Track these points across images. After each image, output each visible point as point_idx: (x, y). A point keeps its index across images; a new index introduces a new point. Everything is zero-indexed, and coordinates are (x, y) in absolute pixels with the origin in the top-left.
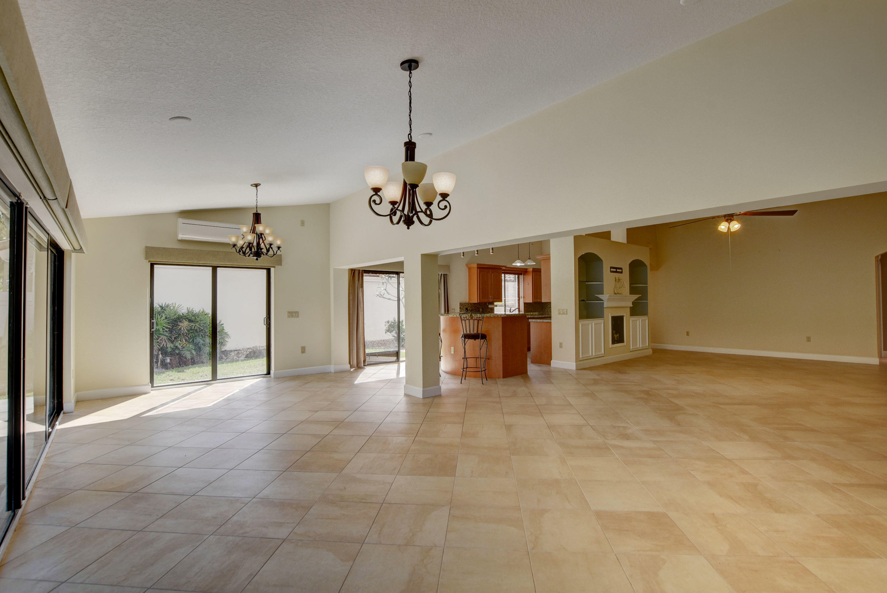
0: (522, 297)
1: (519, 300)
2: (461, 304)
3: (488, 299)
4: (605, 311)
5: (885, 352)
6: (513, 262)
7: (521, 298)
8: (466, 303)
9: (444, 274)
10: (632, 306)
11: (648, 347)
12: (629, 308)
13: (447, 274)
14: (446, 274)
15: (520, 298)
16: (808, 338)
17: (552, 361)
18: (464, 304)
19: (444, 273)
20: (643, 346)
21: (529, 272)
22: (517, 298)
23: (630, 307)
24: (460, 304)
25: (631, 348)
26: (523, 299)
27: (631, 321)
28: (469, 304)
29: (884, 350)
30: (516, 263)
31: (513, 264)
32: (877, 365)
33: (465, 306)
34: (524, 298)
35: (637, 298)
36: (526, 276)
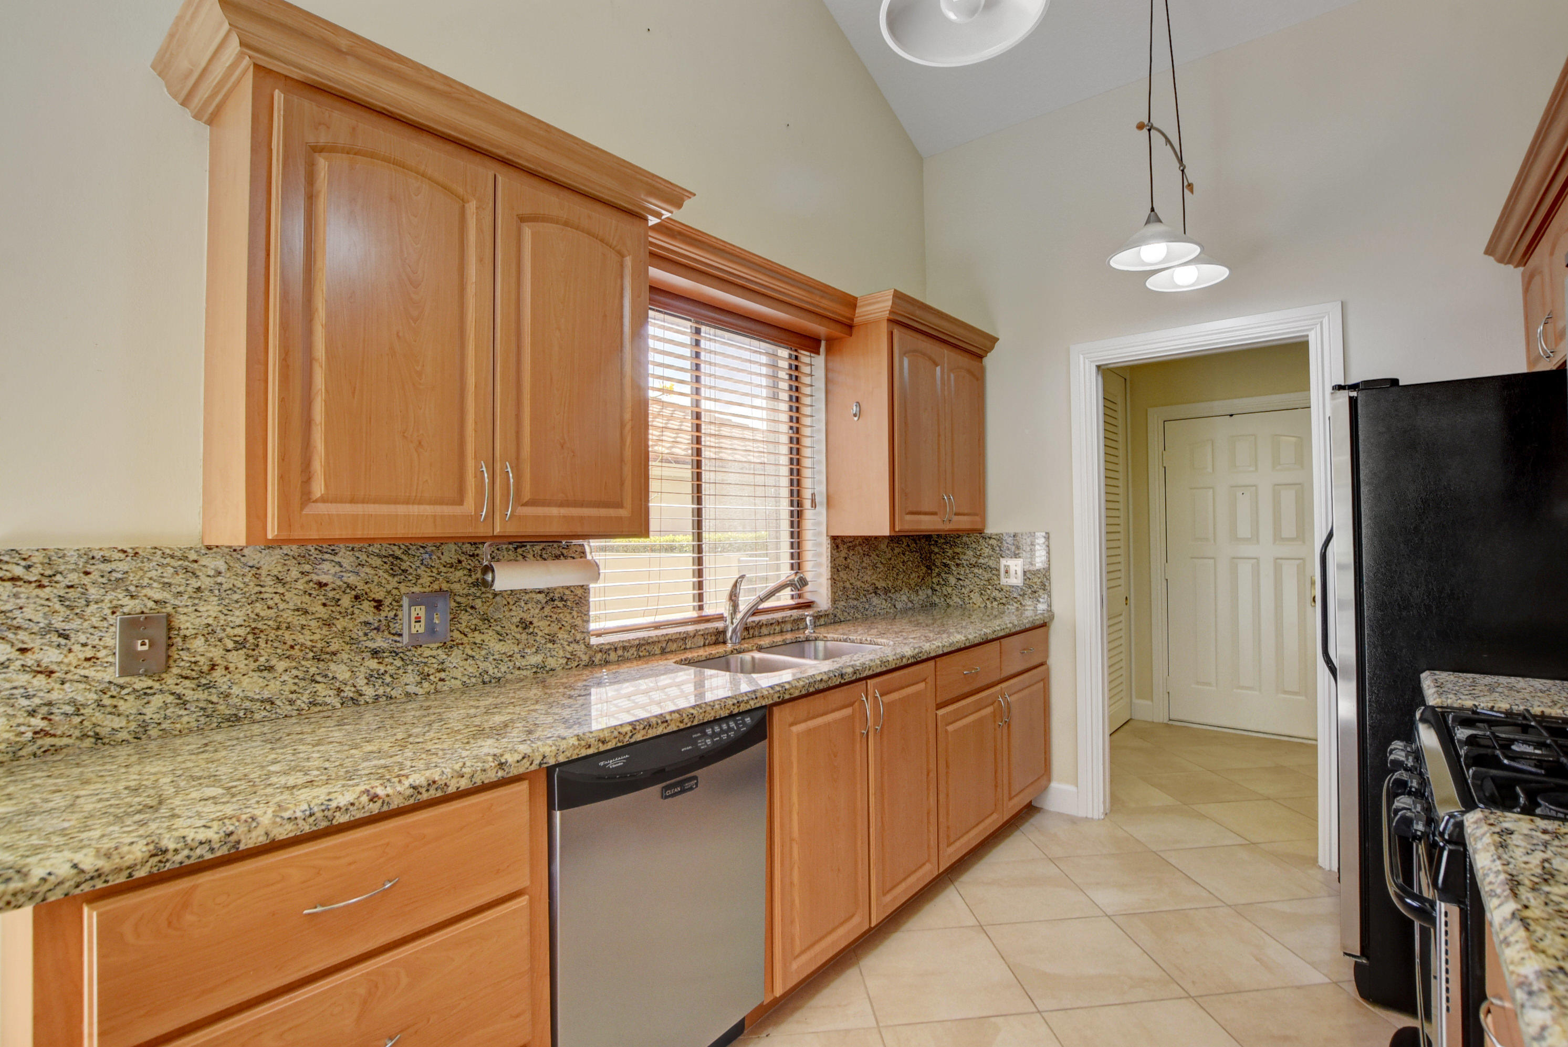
0: (821, 498)
1: (797, 517)
3: (463, 500)
7: (814, 504)
15: (807, 504)
21: (866, 324)
22: (785, 507)
26: (821, 509)
34: (829, 502)
36: (845, 364)
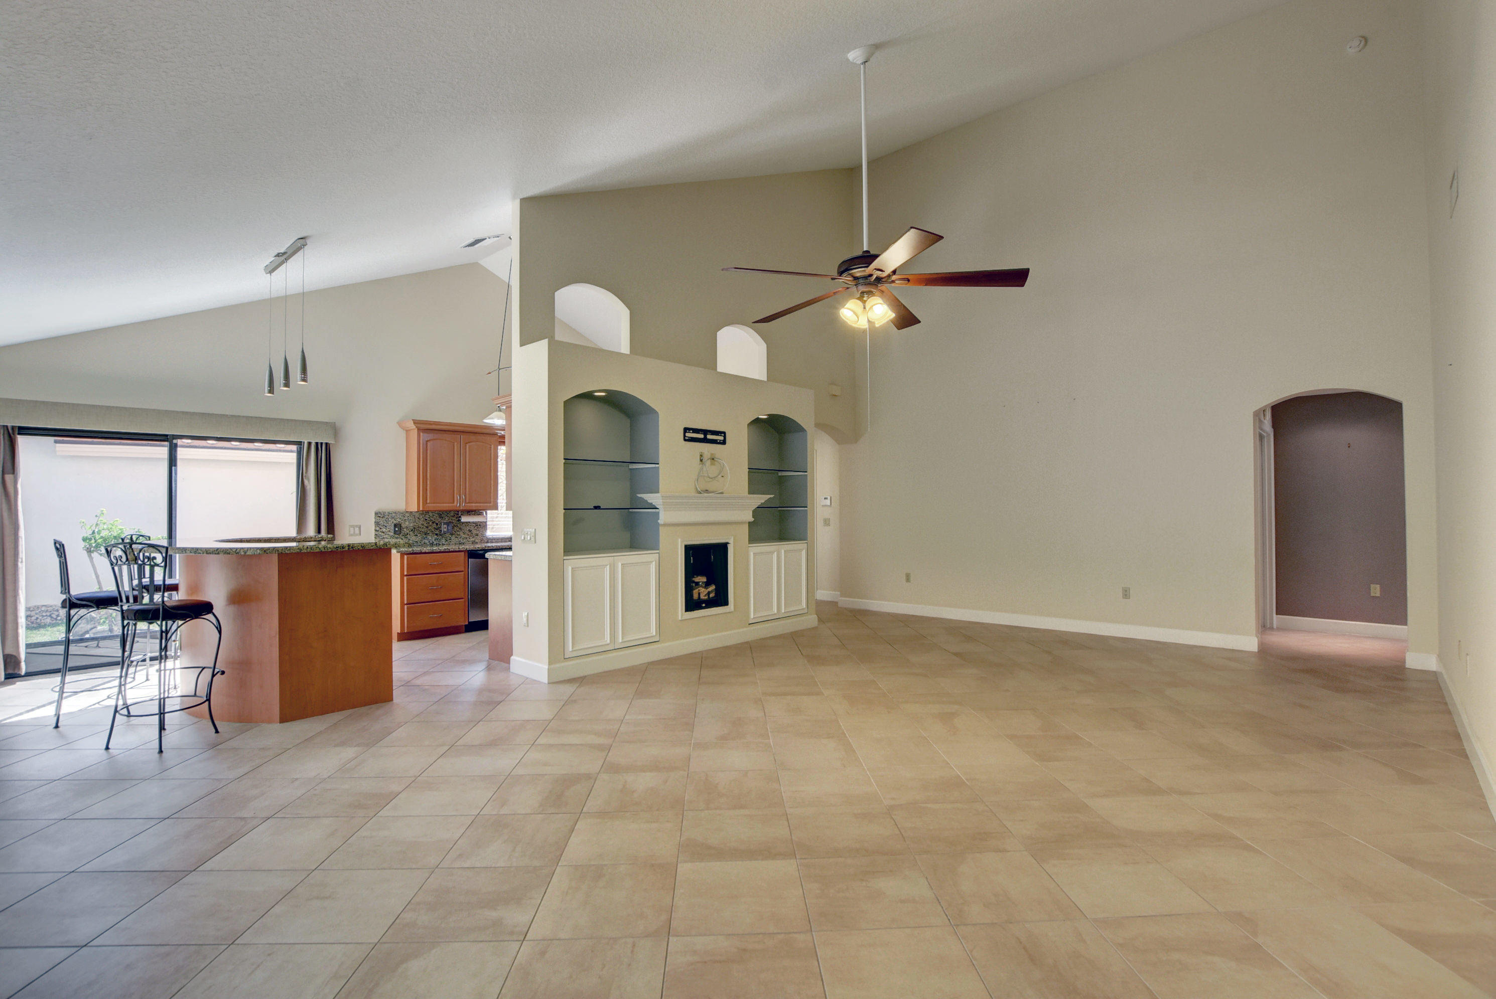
2: (380, 515)
3: (453, 503)
4: (663, 533)
5: (1279, 616)
6: (485, 418)
8: (396, 513)
9: (317, 443)
10: (753, 519)
11: (806, 611)
12: (747, 525)
13: (326, 444)
14: (324, 442)
16: (1126, 591)
17: (512, 658)
18: (389, 513)
19: (319, 441)
20: (786, 611)
23: (749, 523)
24: (376, 514)
25: (752, 616)
27: (752, 554)
28: (407, 515)
29: (1277, 614)
30: (492, 418)
31: (485, 421)
32: (1255, 652)
33: (393, 518)
35: (763, 501)
